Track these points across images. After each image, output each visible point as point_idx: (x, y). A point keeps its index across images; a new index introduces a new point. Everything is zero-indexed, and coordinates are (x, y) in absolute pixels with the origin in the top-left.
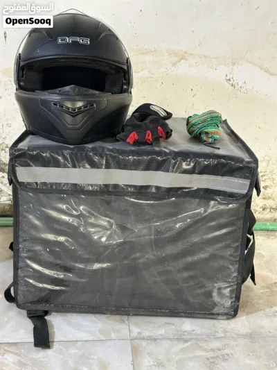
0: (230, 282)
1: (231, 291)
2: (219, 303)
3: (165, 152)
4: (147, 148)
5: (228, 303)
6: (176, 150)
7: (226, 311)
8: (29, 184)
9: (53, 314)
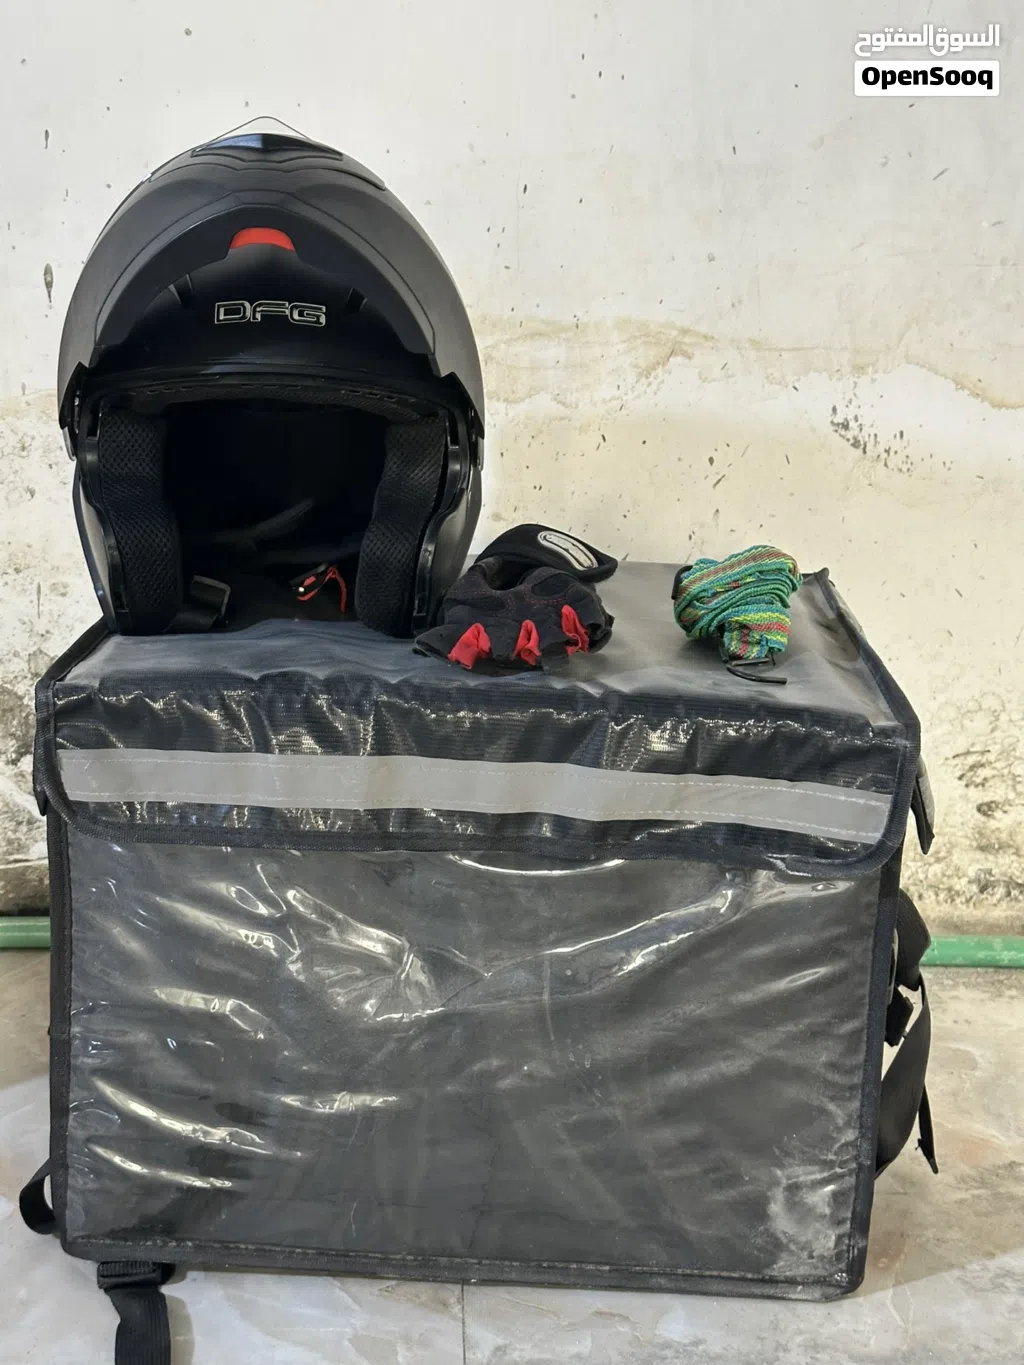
0: (830, 1164)
1: (835, 1195)
2: (792, 1240)
3: (588, 695)
4: (525, 681)
5: (826, 1241)
6: (626, 688)
7: (821, 1272)
8: (103, 807)
9: (191, 1275)
